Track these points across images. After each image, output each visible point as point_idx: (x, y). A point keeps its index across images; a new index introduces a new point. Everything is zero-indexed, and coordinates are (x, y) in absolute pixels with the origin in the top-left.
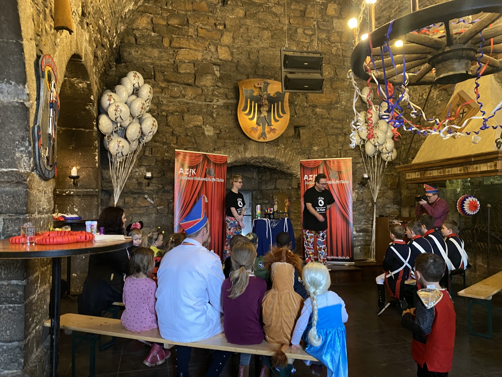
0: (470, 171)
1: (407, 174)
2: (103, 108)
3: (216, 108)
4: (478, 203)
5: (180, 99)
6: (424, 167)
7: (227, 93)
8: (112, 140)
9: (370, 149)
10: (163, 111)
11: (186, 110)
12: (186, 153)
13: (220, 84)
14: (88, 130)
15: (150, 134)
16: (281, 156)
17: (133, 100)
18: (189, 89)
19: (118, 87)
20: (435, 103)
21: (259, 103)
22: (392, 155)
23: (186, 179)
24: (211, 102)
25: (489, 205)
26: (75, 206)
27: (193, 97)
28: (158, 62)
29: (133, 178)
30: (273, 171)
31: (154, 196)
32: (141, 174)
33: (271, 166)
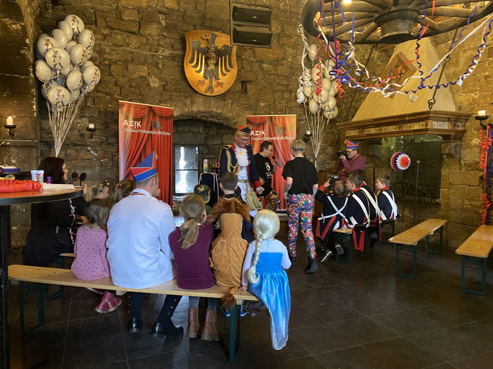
0: (404, 129)
1: (347, 131)
2: (39, 54)
3: (162, 59)
4: (409, 159)
5: (124, 48)
6: (362, 125)
7: (174, 43)
8: (51, 88)
9: (313, 107)
10: (105, 59)
11: (130, 60)
12: (131, 104)
13: (165, 34)
14: (23, 77)
15: (92, 84)
16: (228, 111)
17: (74, 46)
18: (133, 37)
19: (56, 32)
20: (375, 64)
21: (207, 55)
22: (334, 113)
23: (131, 132)
24: (156, 52)
25: (418, 162)
26: (12, 157)
27: (137, 46)
28: (99, 7)
29: (75, 130)
30: (220, 126)
31: (98, 148)
32: (83, 125)
33: (217, 121)
